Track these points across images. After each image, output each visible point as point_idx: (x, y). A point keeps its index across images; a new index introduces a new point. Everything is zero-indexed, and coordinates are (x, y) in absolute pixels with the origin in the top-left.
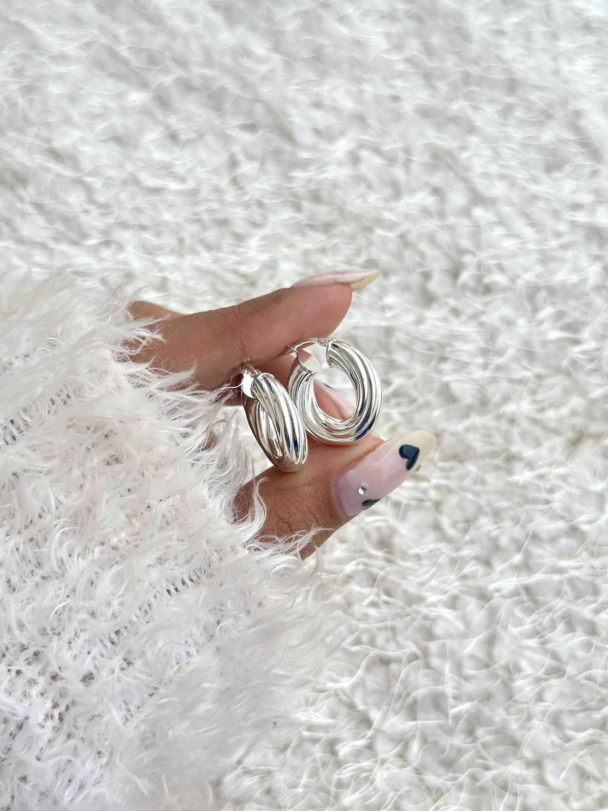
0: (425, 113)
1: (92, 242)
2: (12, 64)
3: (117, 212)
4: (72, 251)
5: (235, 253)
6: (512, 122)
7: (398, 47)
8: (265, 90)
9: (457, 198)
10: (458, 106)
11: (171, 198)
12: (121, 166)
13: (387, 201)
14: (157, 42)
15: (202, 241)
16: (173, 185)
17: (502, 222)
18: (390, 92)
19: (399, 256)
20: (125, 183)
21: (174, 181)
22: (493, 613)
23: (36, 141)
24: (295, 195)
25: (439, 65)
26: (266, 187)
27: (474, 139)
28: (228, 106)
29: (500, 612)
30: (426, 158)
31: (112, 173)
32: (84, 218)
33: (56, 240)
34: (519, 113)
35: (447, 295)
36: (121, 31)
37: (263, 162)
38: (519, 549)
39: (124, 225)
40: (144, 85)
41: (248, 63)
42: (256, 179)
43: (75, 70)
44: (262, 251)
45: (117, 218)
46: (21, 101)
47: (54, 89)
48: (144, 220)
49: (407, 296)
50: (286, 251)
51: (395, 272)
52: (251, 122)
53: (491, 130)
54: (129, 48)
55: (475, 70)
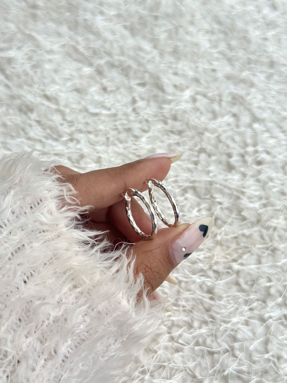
0: (229, 77)
1: (64, 139)
2: (26, 54)
3: (76, 125)
4: (54, 143)
5: (135, 144)
6: (272, 82)
7: (215, 47)
8: (150, 67)
9: (245, 119)
10: (245, 74)
11: (103, 118)
12: (79, 103)
13: (210, 120)
14: (97, 44)
15: (118, 139)
16: (104, 112)
17: (268, 131)
18: (212, 67)
19: (216, 147)
20: (81, 111)
21: (104, 110)
22: (268, 328)
23: (38, 91)
24: (164, 116)
25: (236, 55)
26: (150, 112)
27: (253, 90)
28: (131, 74)
29: (271, 328)
30: (229, 99)
31: (74, 106)
32: (60, 128)
33: (47, 138)
34: (276, 77)
35: (240, 166)
36: (80, 39)
37: (148, 101)
38: (281, 295)
39: (80, 131)
40: (91, 65)
41: (141, 54)
42: (145, 109)
43: (57, 57)
44: (148, 144)
45: (76, 128)
46: (31, 72)
47: (47, 66)
48: (90, 129)
49: (220, 166)
50: (160, 144)
51: (214, 155)
52: (143, 82)
53: (262, 85)
54: (84, 47)
55: (253, 57)
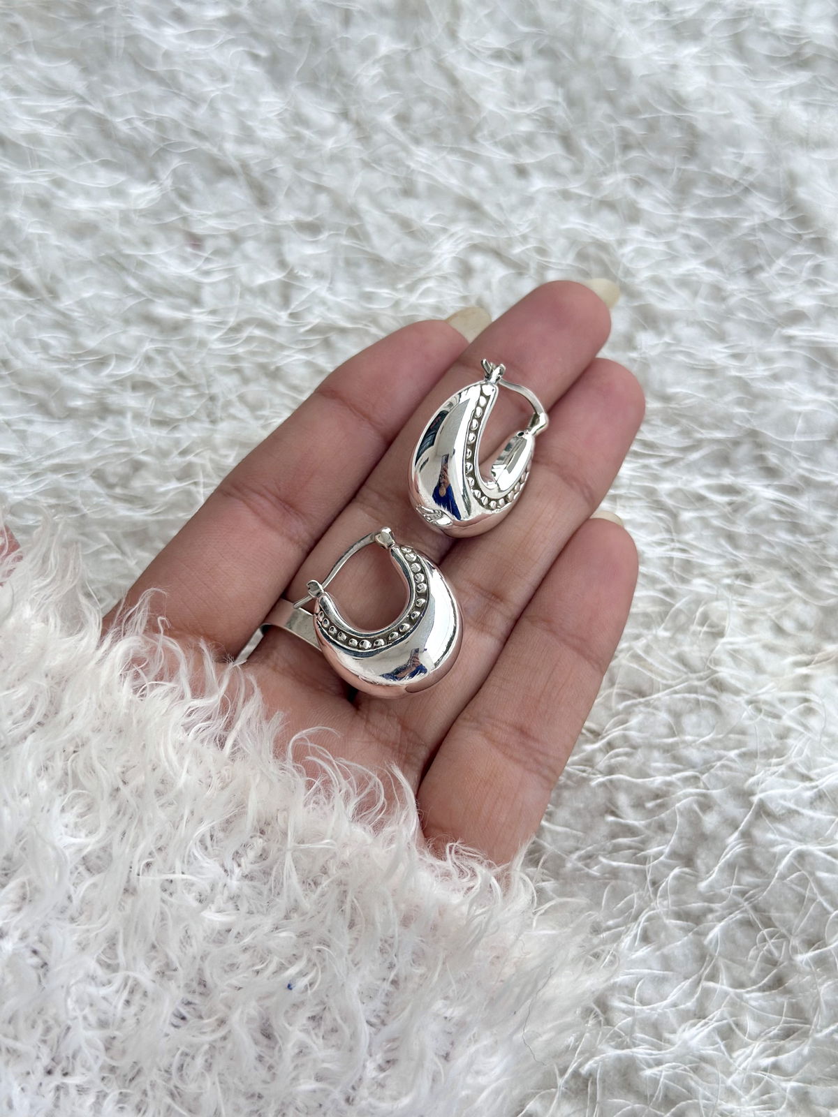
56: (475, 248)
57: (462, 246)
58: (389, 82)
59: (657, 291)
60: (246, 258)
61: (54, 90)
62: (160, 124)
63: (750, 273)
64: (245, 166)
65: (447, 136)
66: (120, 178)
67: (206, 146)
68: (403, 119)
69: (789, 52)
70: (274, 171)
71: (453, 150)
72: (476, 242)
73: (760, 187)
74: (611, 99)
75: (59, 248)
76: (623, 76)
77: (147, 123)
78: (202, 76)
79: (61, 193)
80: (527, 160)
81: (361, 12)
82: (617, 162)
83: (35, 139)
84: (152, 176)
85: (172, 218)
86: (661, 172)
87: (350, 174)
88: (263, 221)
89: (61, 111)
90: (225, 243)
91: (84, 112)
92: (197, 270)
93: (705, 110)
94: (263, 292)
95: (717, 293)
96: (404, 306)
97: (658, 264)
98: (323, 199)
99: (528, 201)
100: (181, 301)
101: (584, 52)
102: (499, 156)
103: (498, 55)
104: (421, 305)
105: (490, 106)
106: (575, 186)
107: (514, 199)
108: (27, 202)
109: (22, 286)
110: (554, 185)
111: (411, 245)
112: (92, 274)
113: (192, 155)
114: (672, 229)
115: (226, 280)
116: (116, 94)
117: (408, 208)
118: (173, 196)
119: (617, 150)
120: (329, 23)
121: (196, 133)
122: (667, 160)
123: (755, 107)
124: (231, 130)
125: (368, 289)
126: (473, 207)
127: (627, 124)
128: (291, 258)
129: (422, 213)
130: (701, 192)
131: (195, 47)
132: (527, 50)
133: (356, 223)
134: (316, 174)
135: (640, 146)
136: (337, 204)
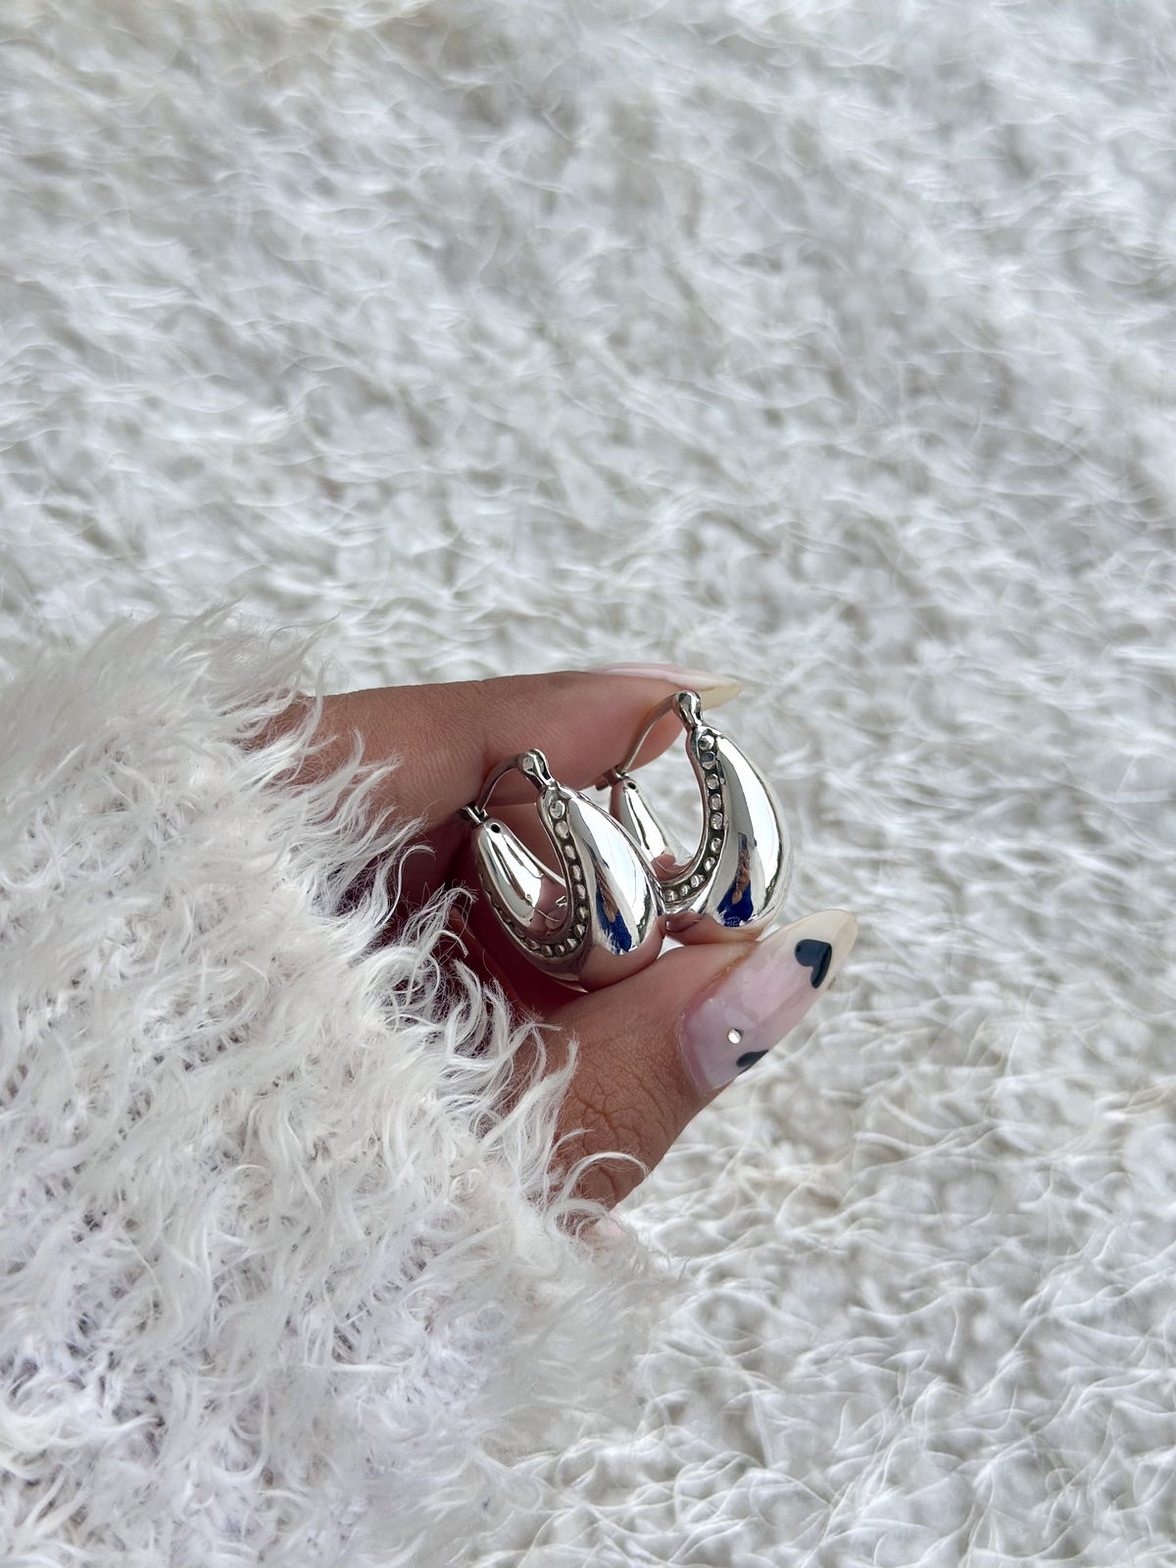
6: (1000, 472)
7: (783, 318)
9: (890, 626)
10: (898, 437)
16: (336, 594)
27: (925, 504)
36: (238, 289)
37: (513, 551)
46: (37, 440)
52: (490, 466)
53: (960, 487)
56: (708, 517)
57: (690, 514)
58: (601, 290)
59: (948, 589)
60: (399, 515)
61: (154, 278)
62: (292, 331)
63: (1076, 570)
64: (404, 392)
65: (676, 368)
66: (236, 400)
67: (355, 364)
68: (618, 340)
69: (1140, 278)
70: (442, 401)
71: (686, 385)
72: (706, 509)
73: (1094, 454)
74: (897, 324)
75: (150, 492)
76: (918, 297)
77: (278, 328)
78: (351, 269)
79: (155, 417)
80: (782, 402)
81: (568, 196)
82: (902, 412)
83: (123, 342)
84: (278, 400)
85: (302, 458)
86: (962, 426)
87: (544, 410)
88: (425, 468)
89: (162, 307)
90: (371, 494)
91: (192, 311)
92: (334, 529)
93: (1025, 348)
94: (419, 562)
95: (1029, 594)
96: (608, 591)
97: (952, 552)
98: (506, 442)
99: (781, 458)
100: (309, 570)
101: (866, 262)
102: (745, 396)
103: (750, 260)
104: (630, 590)
105: (736, 330)
106: (845, 441)
107: (760, 454)
108: (111, 426)
109: (96, 537)
110: (816, 438)
111: (621, 509)
112: (189, 527)
113: (335, 375)
114: (974, 505)
115: (371, 546)
116: (236, 287)
117: (621, 460)
118: (306, 429)
119: (903, 396)
120: (525, 208)
121: (342, 347)
122: (969, 411)
123: (1092, 347)
124: (387, 343)
125: (564, 565)
126: (706, 463)
127: (918, 359)
128: (460, 519)
129: (638, 467)
130: (1015, 457)
131: (345, 230)
132: (789, 254)
133: (548, 476)
134: (498, 408)
135: (934, 389)
136: (526, 450)
